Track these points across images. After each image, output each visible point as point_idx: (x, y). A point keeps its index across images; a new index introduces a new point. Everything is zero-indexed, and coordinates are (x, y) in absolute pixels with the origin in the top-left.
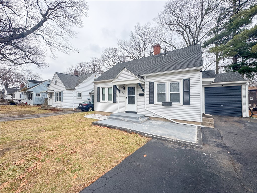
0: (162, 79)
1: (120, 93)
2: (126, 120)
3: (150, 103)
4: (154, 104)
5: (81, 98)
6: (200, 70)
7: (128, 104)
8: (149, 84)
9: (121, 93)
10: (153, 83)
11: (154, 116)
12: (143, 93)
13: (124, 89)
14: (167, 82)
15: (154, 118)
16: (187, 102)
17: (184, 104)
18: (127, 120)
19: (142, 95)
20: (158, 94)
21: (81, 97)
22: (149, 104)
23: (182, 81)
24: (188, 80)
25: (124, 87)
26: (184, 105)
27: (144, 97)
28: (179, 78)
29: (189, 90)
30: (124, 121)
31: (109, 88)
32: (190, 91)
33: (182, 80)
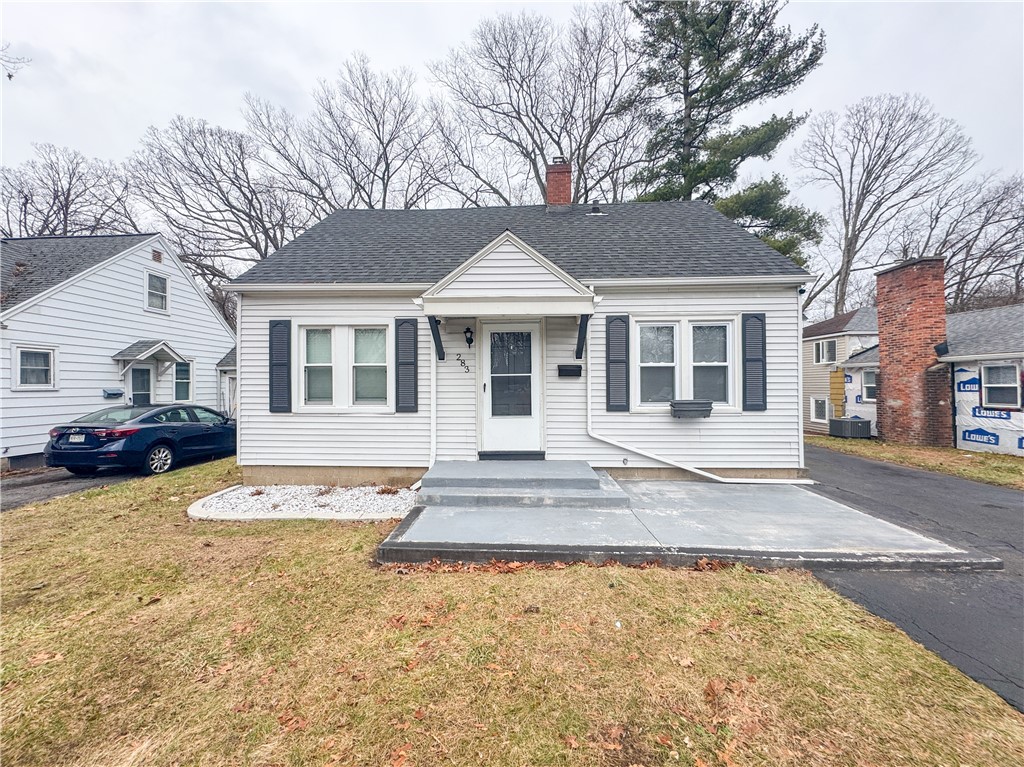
0: (662, 309)
1: (441, 363)
2: (548, 502)
3: (610, 408)
4: (628, 410)
5: (50, 387)
6: (796, 287)
7: (493, 414)
8: (604, 322)
9: (450, 359)
10: (624, 320)
11: (629, 465)
12: (578, 362)
13: (470, 341)
14: (684, 320)
15: (628, 472)
16: (755, 400)
17: (746, 408)
18: (556, 499)
19: (569, 372)
20: (642, 368)
21: (47, 381)
22: (605, 413)
23: (738, 320)
24: (760, 318)
25: (468, 330)
26: (745, 413)
27: (582, 379)
28: (728, 309)
29: (765, 356)
30: (538, 503)
31: (360, 331)
32: (768, 360)
33: (740, 316)
